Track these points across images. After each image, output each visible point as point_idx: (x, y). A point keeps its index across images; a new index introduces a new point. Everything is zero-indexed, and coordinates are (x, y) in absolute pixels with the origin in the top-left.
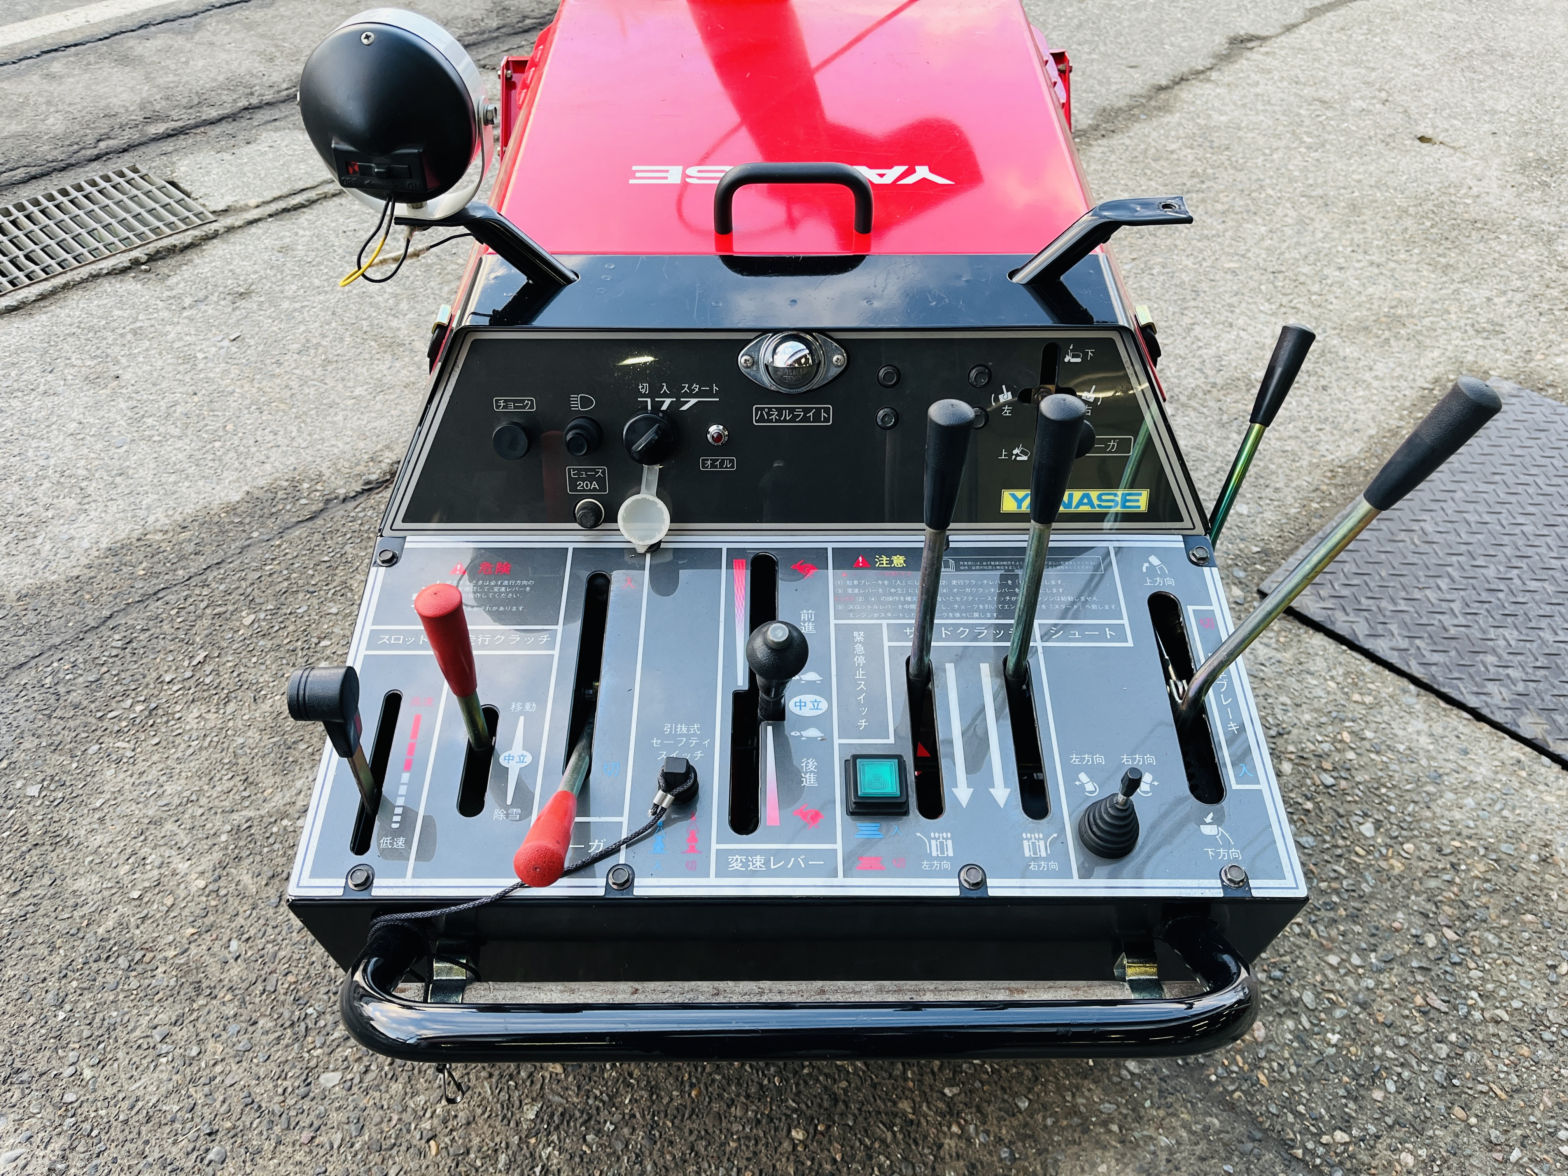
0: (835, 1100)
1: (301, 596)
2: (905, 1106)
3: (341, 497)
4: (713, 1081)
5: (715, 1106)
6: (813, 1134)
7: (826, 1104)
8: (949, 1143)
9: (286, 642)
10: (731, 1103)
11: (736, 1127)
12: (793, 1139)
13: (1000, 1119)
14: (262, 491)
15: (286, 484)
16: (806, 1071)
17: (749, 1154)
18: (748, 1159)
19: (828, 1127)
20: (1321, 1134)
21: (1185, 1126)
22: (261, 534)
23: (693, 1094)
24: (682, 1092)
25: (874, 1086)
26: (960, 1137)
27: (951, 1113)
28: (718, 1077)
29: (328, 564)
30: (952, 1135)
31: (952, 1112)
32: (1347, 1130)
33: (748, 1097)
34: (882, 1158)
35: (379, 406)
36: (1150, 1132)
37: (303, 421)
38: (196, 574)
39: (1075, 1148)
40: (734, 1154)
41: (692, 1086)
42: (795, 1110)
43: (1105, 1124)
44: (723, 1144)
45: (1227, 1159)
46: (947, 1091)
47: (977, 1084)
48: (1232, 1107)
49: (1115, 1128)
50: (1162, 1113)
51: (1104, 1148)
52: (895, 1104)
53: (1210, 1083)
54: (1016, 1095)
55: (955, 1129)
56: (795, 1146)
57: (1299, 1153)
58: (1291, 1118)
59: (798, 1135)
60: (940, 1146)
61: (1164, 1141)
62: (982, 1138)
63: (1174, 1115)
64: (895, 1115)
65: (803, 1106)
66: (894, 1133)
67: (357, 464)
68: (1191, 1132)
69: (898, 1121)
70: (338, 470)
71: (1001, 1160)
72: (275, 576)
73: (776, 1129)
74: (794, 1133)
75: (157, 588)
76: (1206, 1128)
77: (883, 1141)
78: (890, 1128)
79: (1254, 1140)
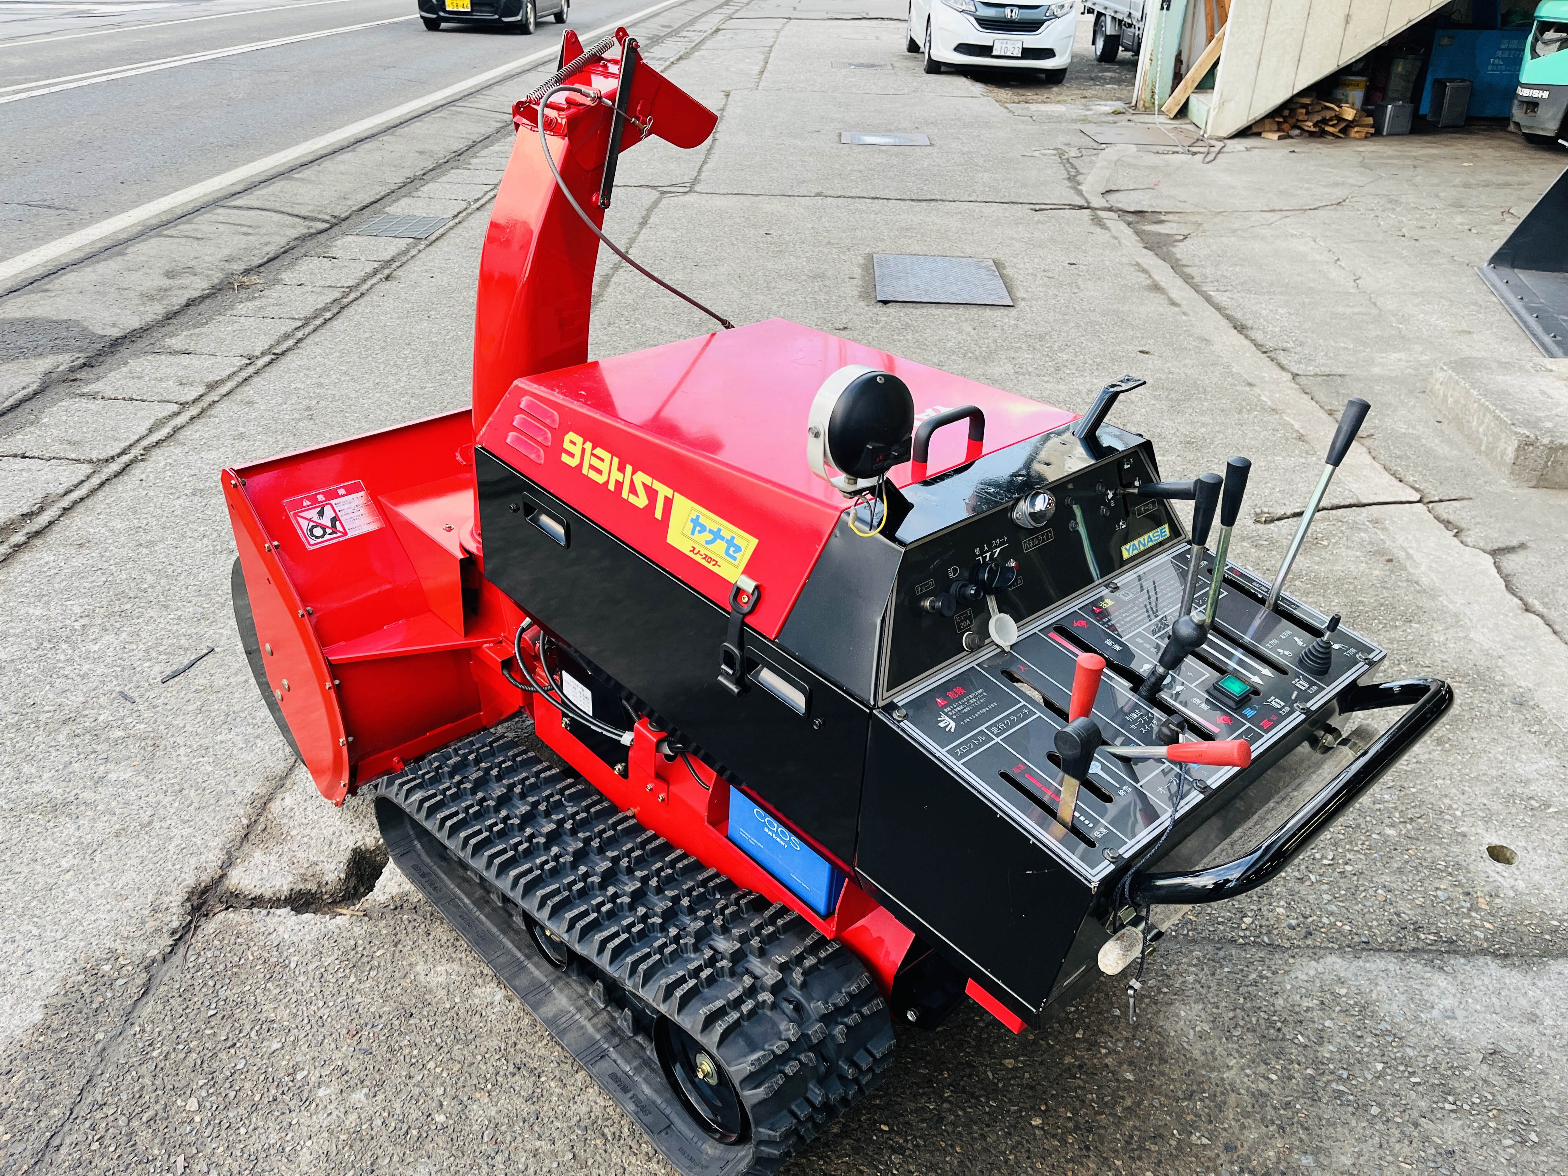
0: (1032, 1088)
1: (223, 1056)
2: (1068, 1060)
3: (160, 958)
4: (960, 1133)
5: (978, 1146)
6: (1044, 1115)
7: (1030, 1094)
8: (1109, 1061)
9: (257, 1098)
10: (983, 1137)
11: (1002, 1147)
12: (1037, 1127)
13: (1116, 1029)
14: (60, 997)
15: (81, 977)
16: (1000, 1085)
17: (1025, 1155)
18: (1028, 1158)
19: (1046, 1104)
20: (1239, 926)
21: (1190, 965)
22: (106, 1032)
23: (958, 1149)
24: (951, 1155)
25: (1041, 1063)
26: (1110, 1053)
27: (1091, 1045)
28: (960, 1129)
29: (219, 1016)
30: (1106, 1055)
31: (1093, 1045)
32: (1246, 916)
33: (988, 1126)
34: (1089, 1096)
35: (107, 865)
36: (1181, 980)
37: (33, 916)
38: (75, 1104)
39: (1162, 1015)
40: (1018, 1162)
41: (952, 1146)
42: (1020, 1111)
43: (1160, 991)
44: (1006, 1161)
45: (1222, 967)
46: (1077, 1036)
47: (1087, 1020)
48: (1194, 941)
49: (1165, 990)
50: (1174, 967)
51: (1172, 1004)
52: (1063, 1064)
53: (1175, 937)
54: (1109, 1011)
55: (1104, 1051)
56: (1042, 1129)
57: (1241, 941)
58: (1221, 927)
59: (1036, 1122)
60: (1107, 1066)
61: (1191, 979)
62: (1120, 1044)
63: (1179, 964)
64: (1069, 1069)
65: (1021, 1105)
66: (1079, 1078)
67: (143, 923)
68: (1195, 966)
69: (1074, 1071)
70: (128, 938)
71: (1139, 1048)
72: (173, 1055)
73: (1023, 1129)
74: (1034, 1123)
75: (44, 1139)
76: (1198, 959)
77: (1080, 1087)
78: (1075, 1078)
79: (1220, 949)
